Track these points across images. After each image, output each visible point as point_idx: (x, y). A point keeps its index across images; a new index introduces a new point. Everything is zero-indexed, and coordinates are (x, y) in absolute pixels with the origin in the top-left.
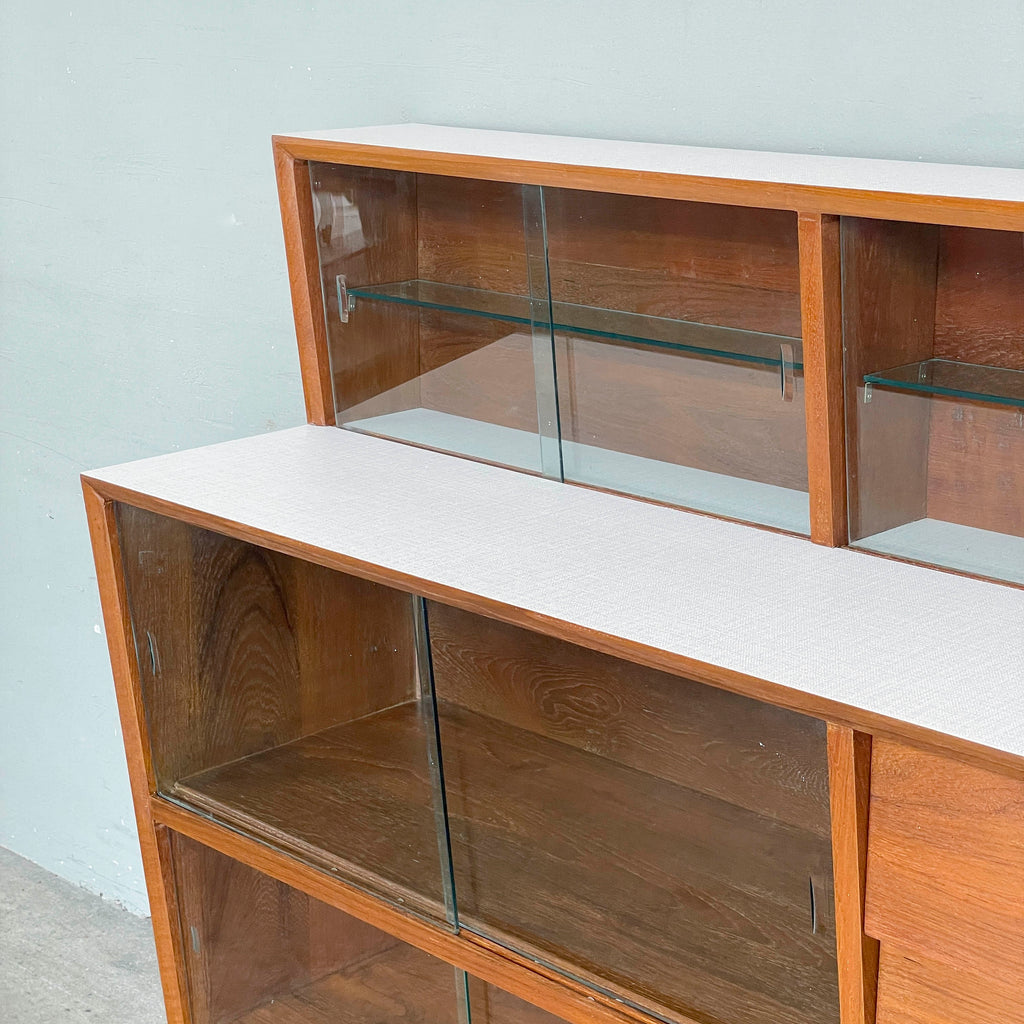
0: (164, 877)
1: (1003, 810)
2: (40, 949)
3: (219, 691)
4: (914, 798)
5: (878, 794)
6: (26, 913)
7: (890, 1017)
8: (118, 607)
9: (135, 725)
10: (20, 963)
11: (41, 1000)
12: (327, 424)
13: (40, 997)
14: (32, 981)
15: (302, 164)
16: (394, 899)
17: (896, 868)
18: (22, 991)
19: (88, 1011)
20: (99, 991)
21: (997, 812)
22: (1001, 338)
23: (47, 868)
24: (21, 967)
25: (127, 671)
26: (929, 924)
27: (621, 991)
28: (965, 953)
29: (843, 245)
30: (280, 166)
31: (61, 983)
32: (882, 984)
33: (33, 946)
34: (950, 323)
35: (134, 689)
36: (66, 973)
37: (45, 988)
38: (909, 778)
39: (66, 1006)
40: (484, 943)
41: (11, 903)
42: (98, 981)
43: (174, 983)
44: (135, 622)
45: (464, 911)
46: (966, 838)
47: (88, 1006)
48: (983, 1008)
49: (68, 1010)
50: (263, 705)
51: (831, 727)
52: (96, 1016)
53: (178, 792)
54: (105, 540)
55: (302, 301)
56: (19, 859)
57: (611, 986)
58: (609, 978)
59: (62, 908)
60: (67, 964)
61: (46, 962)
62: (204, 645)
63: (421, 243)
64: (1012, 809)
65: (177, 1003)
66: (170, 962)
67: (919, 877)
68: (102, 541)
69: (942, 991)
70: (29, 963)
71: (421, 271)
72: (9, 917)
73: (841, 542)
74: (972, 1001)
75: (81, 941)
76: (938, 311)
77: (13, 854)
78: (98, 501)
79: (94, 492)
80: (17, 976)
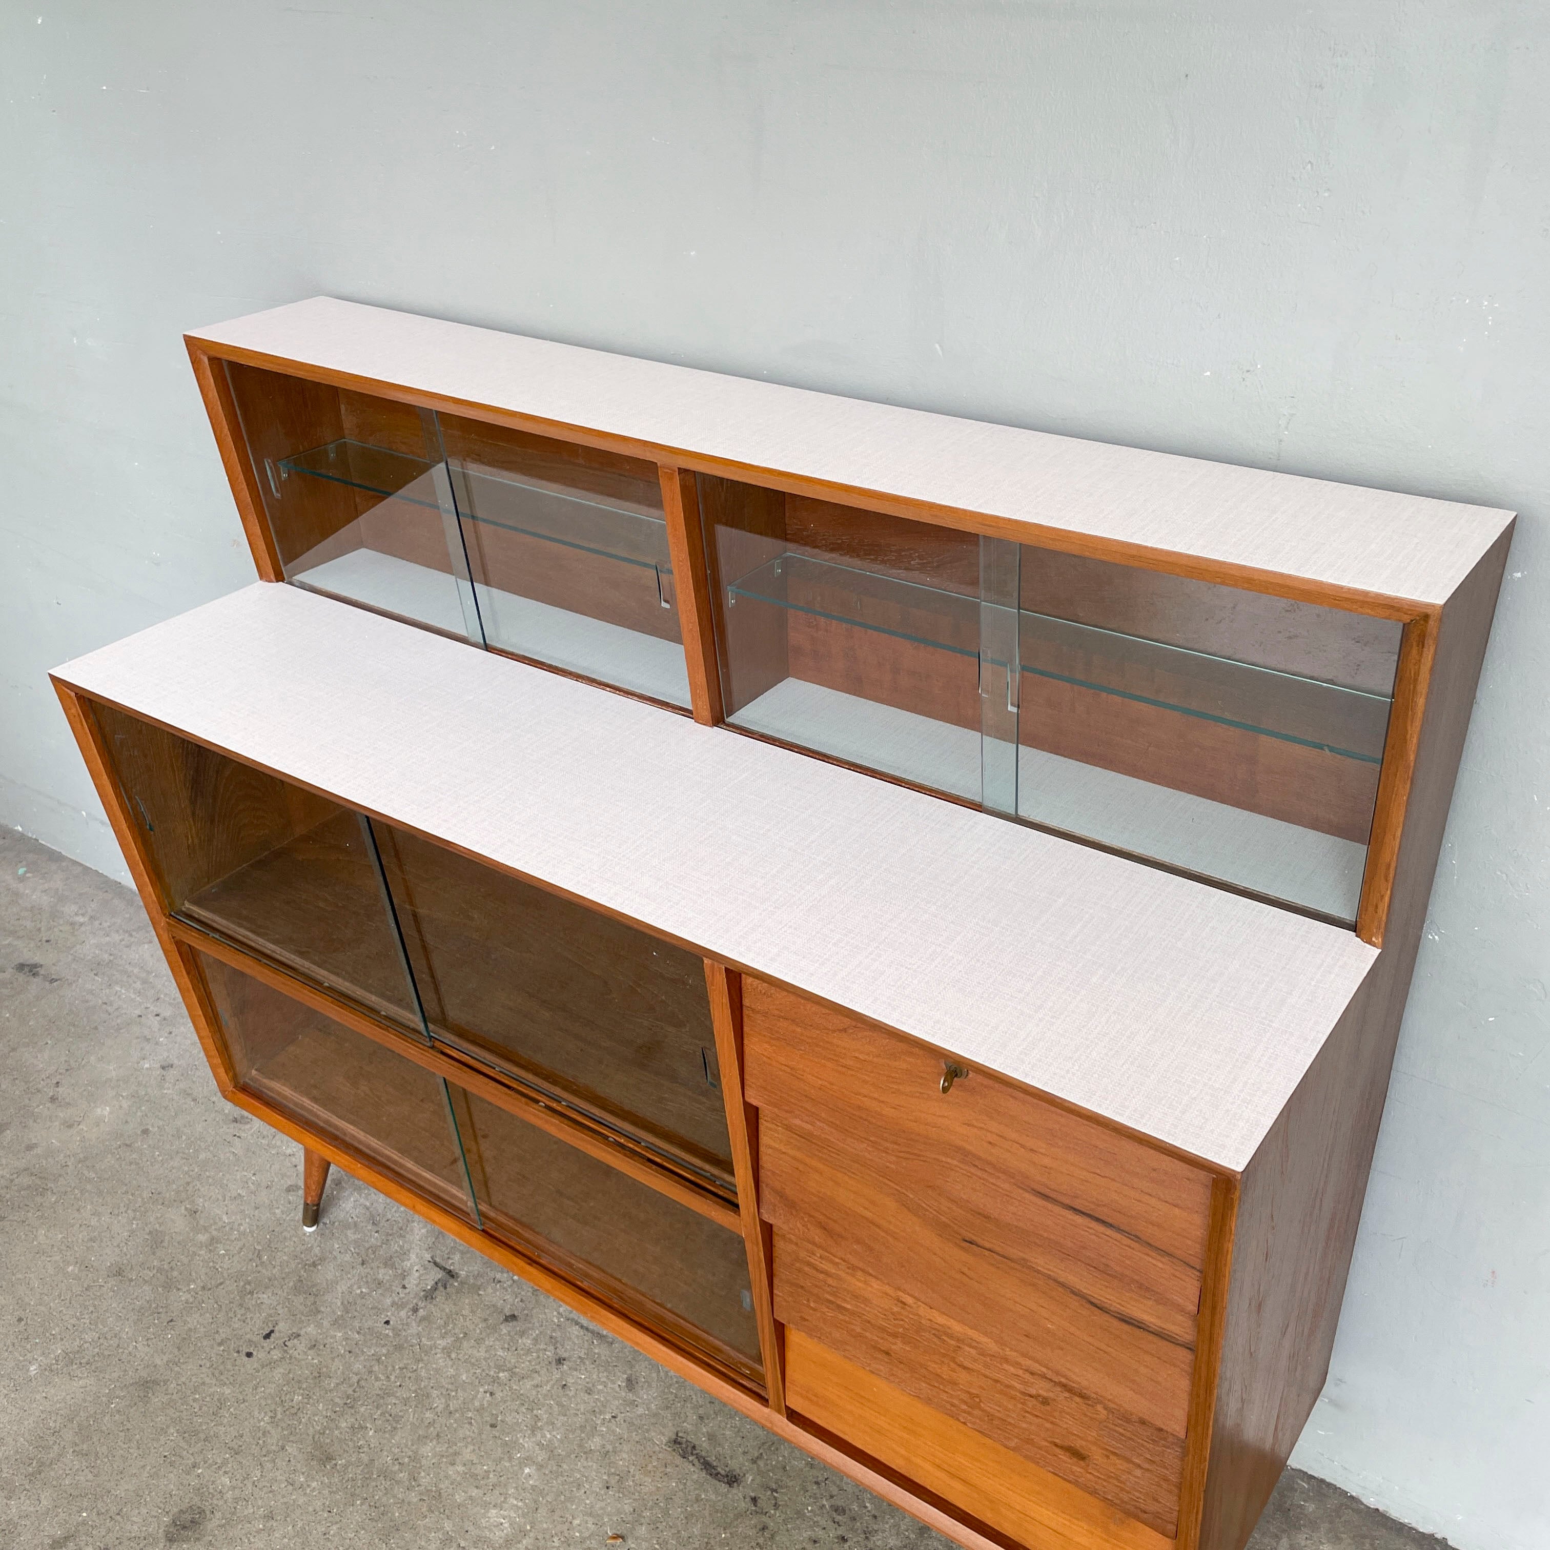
0: (188, 973)
1: (845, 1030)
2: (112, 958)
3: (212, 821)
4: (777, 1012)
5: (748, 1005)
6: (97, 923)
7: (770, 1151)
8: (105, 777)
9: (140, 866)
10: (96, 975)
11: (117, 1009)
12: (278, 581)
13: (115, 1006)
14: (107, 991)
15: (215, 361)
16: (377, 1012)
17: (765, 1058)
18: (100, 1002)
19: (157, 1015)
20: (166, 995)
21: (840, 1031)
22: (840, 541)
23: (112, 878)
24: (96, 978)
25: (124, 826)
26: (793, 1100)
27: (565, 1095)
28: (821, 1125)
29: (699, 486)
30: (195, 362)
31: (132, 991)
32: (762, 1128)
33: (106, 956)
34: (797, 525)
35: (133, 838)
36: (136, 980)
37: (119, 997)
38: (771, 997)
39: (138, 1012)
40: (454, 1054)
41: (83, 915)
42: (164, 985)
43: (212, 1047)
44: (124, 786)
45: (434, 1022)
46: (817, 1045)
47: (156, 1010)
48: (839, 1155)
49: (140, 1016)
50: (255, 822)
51: (706, 961)
52: (165, 1019)
53: (188, 909)
54: (82, 725)
55: (237, 478)
56: (86, 869)
57: (557, 1091)
58: (555, 1083)
59: (128, 916)
60: (136, 971)
61: (117, 971)
62: (192, 788)
63: (343, 407)
64: (851, 1031)
65: (217, 1061)
66: (206, 1032)
67: (784, 1068)
68: (80, 726)
69: (806, 1139)
70: (103, 974)
71: (346, 432)
72: (83, 929)
73: (719, 719)
74: (830, 1149)
75: (146, 946)
76: (787, 514)
77: (81, 865)
78: (68, 694)
79: (64, 688)
80: (94, 987)
